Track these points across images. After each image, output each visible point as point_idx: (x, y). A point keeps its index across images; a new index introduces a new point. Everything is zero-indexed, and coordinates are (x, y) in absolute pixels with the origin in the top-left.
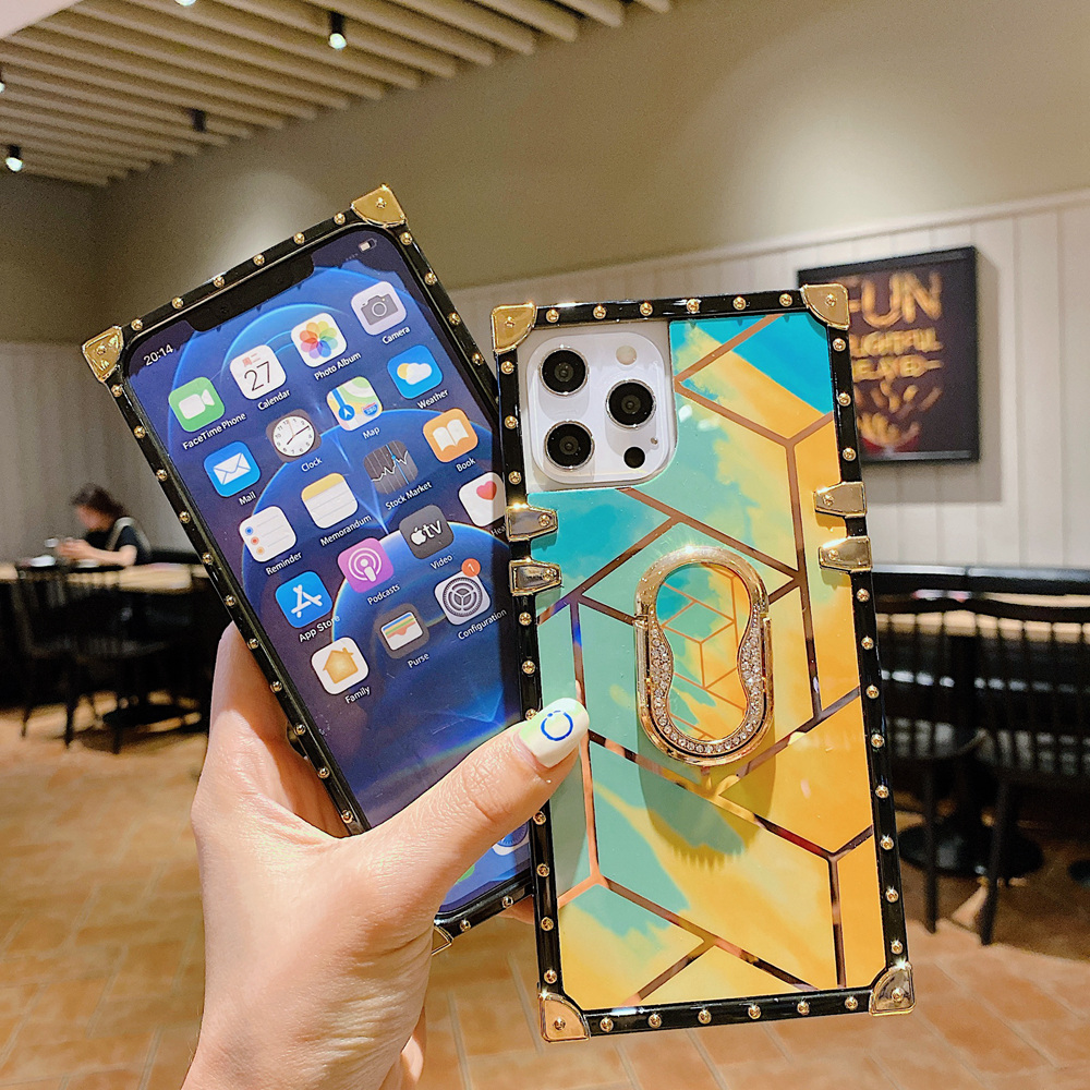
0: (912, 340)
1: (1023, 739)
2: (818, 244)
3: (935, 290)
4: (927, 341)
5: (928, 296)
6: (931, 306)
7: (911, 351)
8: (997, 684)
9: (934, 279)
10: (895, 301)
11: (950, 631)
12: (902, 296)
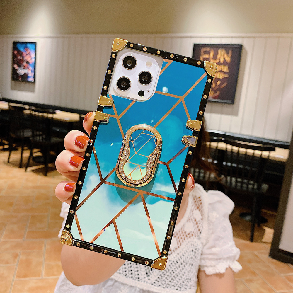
0: (221, 68)
1: (234, 179)
2: (201, 37)
3: (230, 55)
4: (225, 69)
5: (228, 56)
6: (228, 59)
7: (221, 71)
8: (229, 164)
9: (230, 52)
10: (219, 57)
11: (219, 148)
12: (221, 55)
